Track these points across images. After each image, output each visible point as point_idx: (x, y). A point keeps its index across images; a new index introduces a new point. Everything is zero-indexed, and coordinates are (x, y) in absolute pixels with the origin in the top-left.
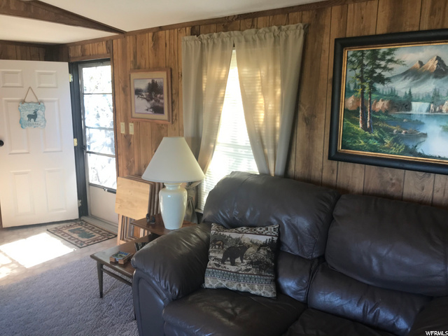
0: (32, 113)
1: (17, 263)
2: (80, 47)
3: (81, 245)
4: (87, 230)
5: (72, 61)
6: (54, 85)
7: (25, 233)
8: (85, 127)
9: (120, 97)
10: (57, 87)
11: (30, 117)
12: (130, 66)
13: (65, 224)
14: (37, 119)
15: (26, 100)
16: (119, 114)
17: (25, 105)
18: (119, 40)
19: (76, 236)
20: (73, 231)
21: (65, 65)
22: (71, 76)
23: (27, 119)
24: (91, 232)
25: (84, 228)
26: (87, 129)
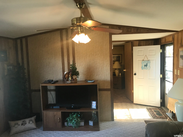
0: (146, 64)
1: (131, 116)
2: (164, 39)
3: (155, 117)
4: (161, 112)
5: (162, 44)
6: (154, 54)
7: (140, 107)
8: (166, 70)
9: (176, 59)
10: (155, 55)
11: (145, 66)
12: (179, 45)
13: (154, 108)
14: (147, 67)
15: (144, 60)
16: (175, 66)
17: (144, 61)
18: (176, 35)
19: (155, 113)
20: (155, 111)
21: (159, 46)
22: (161, 50)
23: (144, 66)
24: (162, 114)
25: (160, 111)
26: (166, 71)
